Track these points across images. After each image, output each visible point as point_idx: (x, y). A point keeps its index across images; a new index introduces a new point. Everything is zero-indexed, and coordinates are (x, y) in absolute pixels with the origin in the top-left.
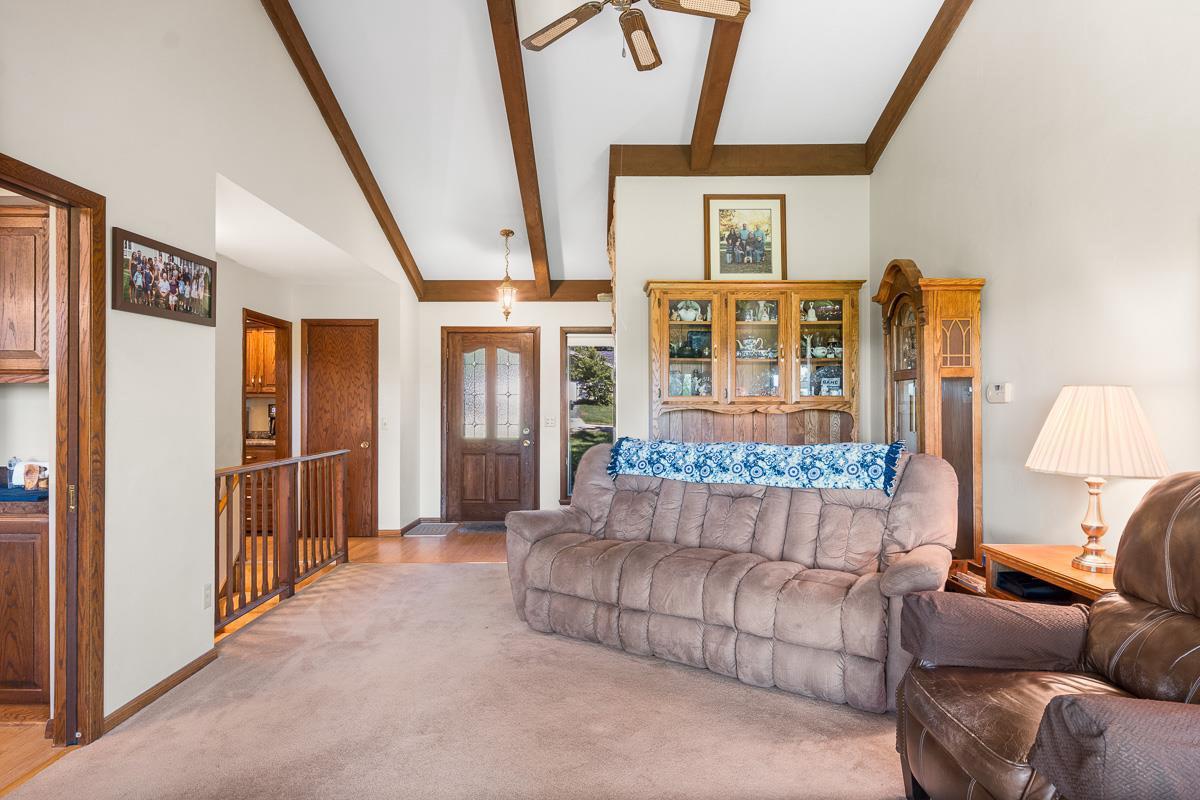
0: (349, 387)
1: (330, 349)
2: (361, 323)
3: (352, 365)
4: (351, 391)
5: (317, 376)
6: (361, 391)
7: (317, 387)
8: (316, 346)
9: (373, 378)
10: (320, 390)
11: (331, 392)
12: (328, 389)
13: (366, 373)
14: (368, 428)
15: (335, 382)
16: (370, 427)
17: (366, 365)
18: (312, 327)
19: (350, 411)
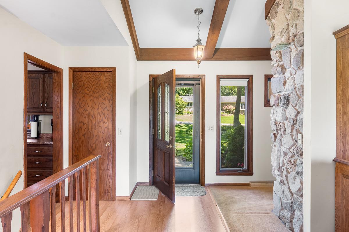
0: (98, 109)
1: (86, 86)
2: (105, 70)
3: (100, 96)
4: (100, 111)
5: (78, 102)
6: (106, 112)
7: (79, 109)
8: (78, 84)
9: (112, 104)
10: (81, 110)
11: (87, 112)
12: (85, 110)
13: (109, 100)
14: (110, 134)
15: (90, 107)
16: (111, 133)
17: (108, 95)
18: (75, 71)
19: (98, 123)
